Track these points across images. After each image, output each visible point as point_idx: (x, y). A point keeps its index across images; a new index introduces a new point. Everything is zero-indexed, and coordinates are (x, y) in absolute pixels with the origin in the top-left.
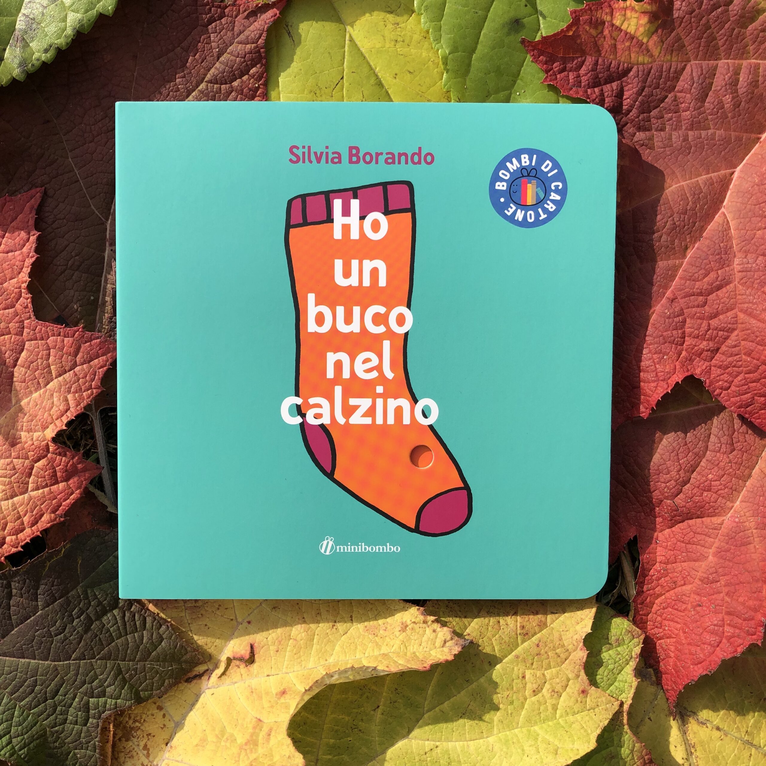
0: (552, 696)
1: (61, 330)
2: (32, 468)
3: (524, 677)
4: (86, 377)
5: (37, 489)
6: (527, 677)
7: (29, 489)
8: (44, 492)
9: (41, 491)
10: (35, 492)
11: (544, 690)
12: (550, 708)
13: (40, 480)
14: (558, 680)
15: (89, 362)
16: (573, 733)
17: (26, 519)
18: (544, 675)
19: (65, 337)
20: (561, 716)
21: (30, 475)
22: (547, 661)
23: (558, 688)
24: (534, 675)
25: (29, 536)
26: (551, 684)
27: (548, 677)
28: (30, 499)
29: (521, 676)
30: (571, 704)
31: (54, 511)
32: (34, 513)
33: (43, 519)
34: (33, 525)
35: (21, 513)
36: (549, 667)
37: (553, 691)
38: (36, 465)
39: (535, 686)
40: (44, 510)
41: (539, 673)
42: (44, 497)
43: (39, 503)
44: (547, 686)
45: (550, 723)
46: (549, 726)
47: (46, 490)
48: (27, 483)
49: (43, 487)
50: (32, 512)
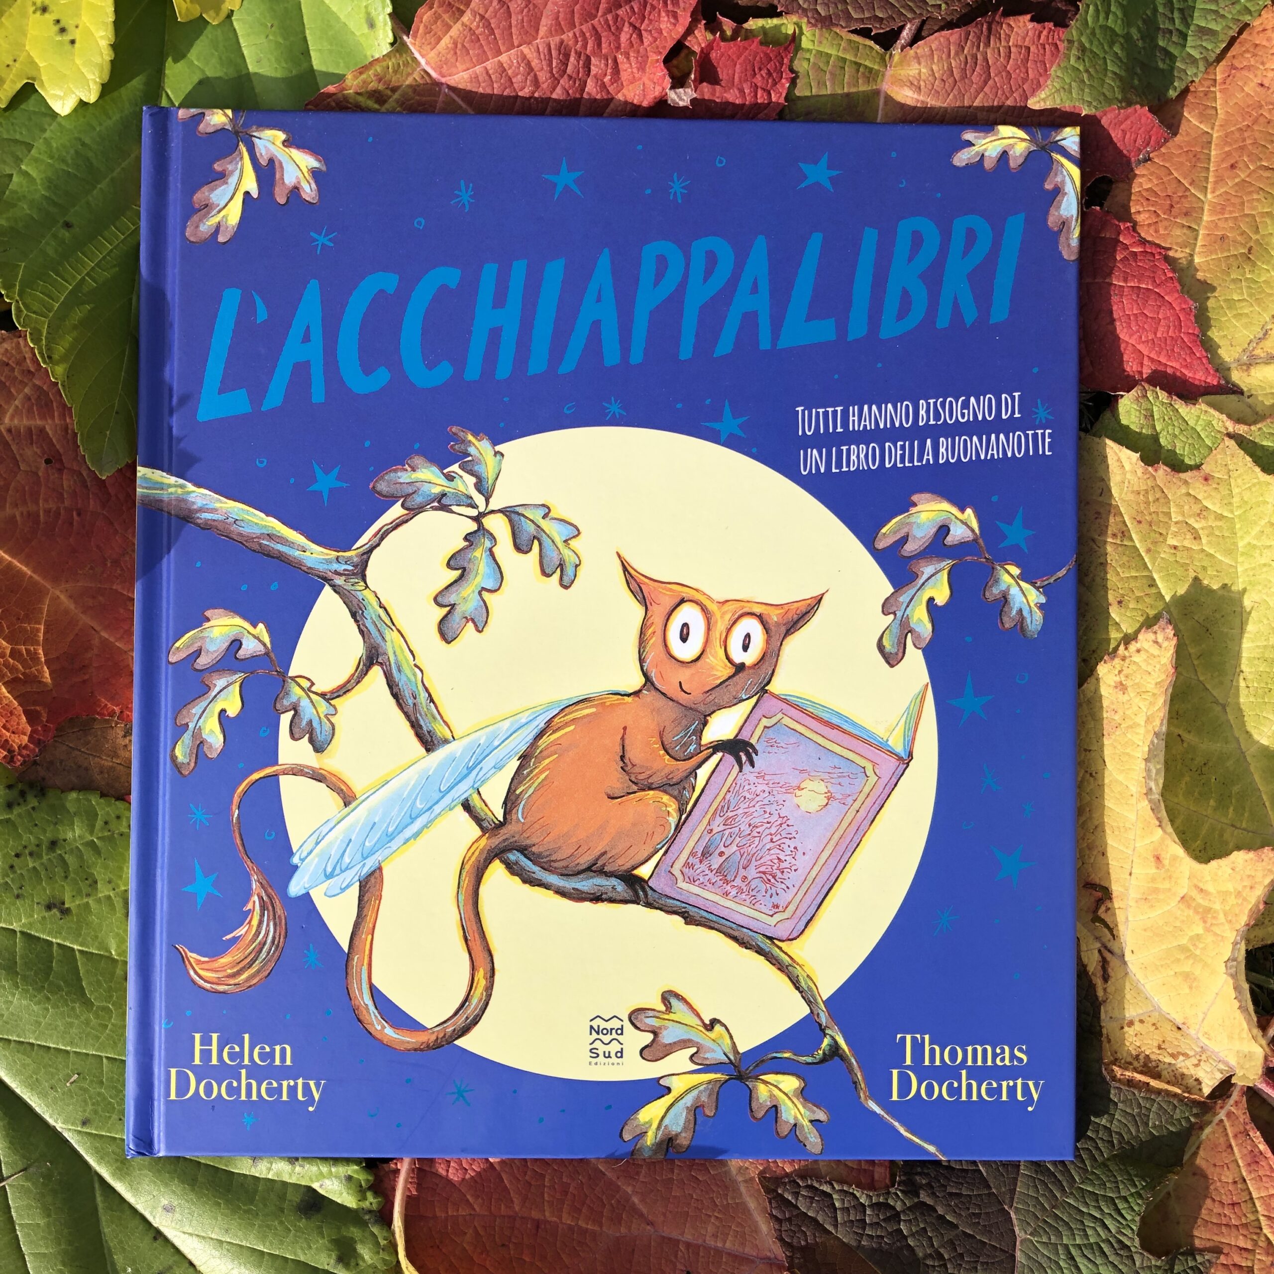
0: (1205, 518)
11: (1196, 526)
12: (1219, 523)
16: (1254, 500)
20: (1232, 512)
23: (1196, 508)
30: (1219, 496)
37: (1199, 515)
39: (1189, 536)
44: (1191, 521)
45: (1238, 526)
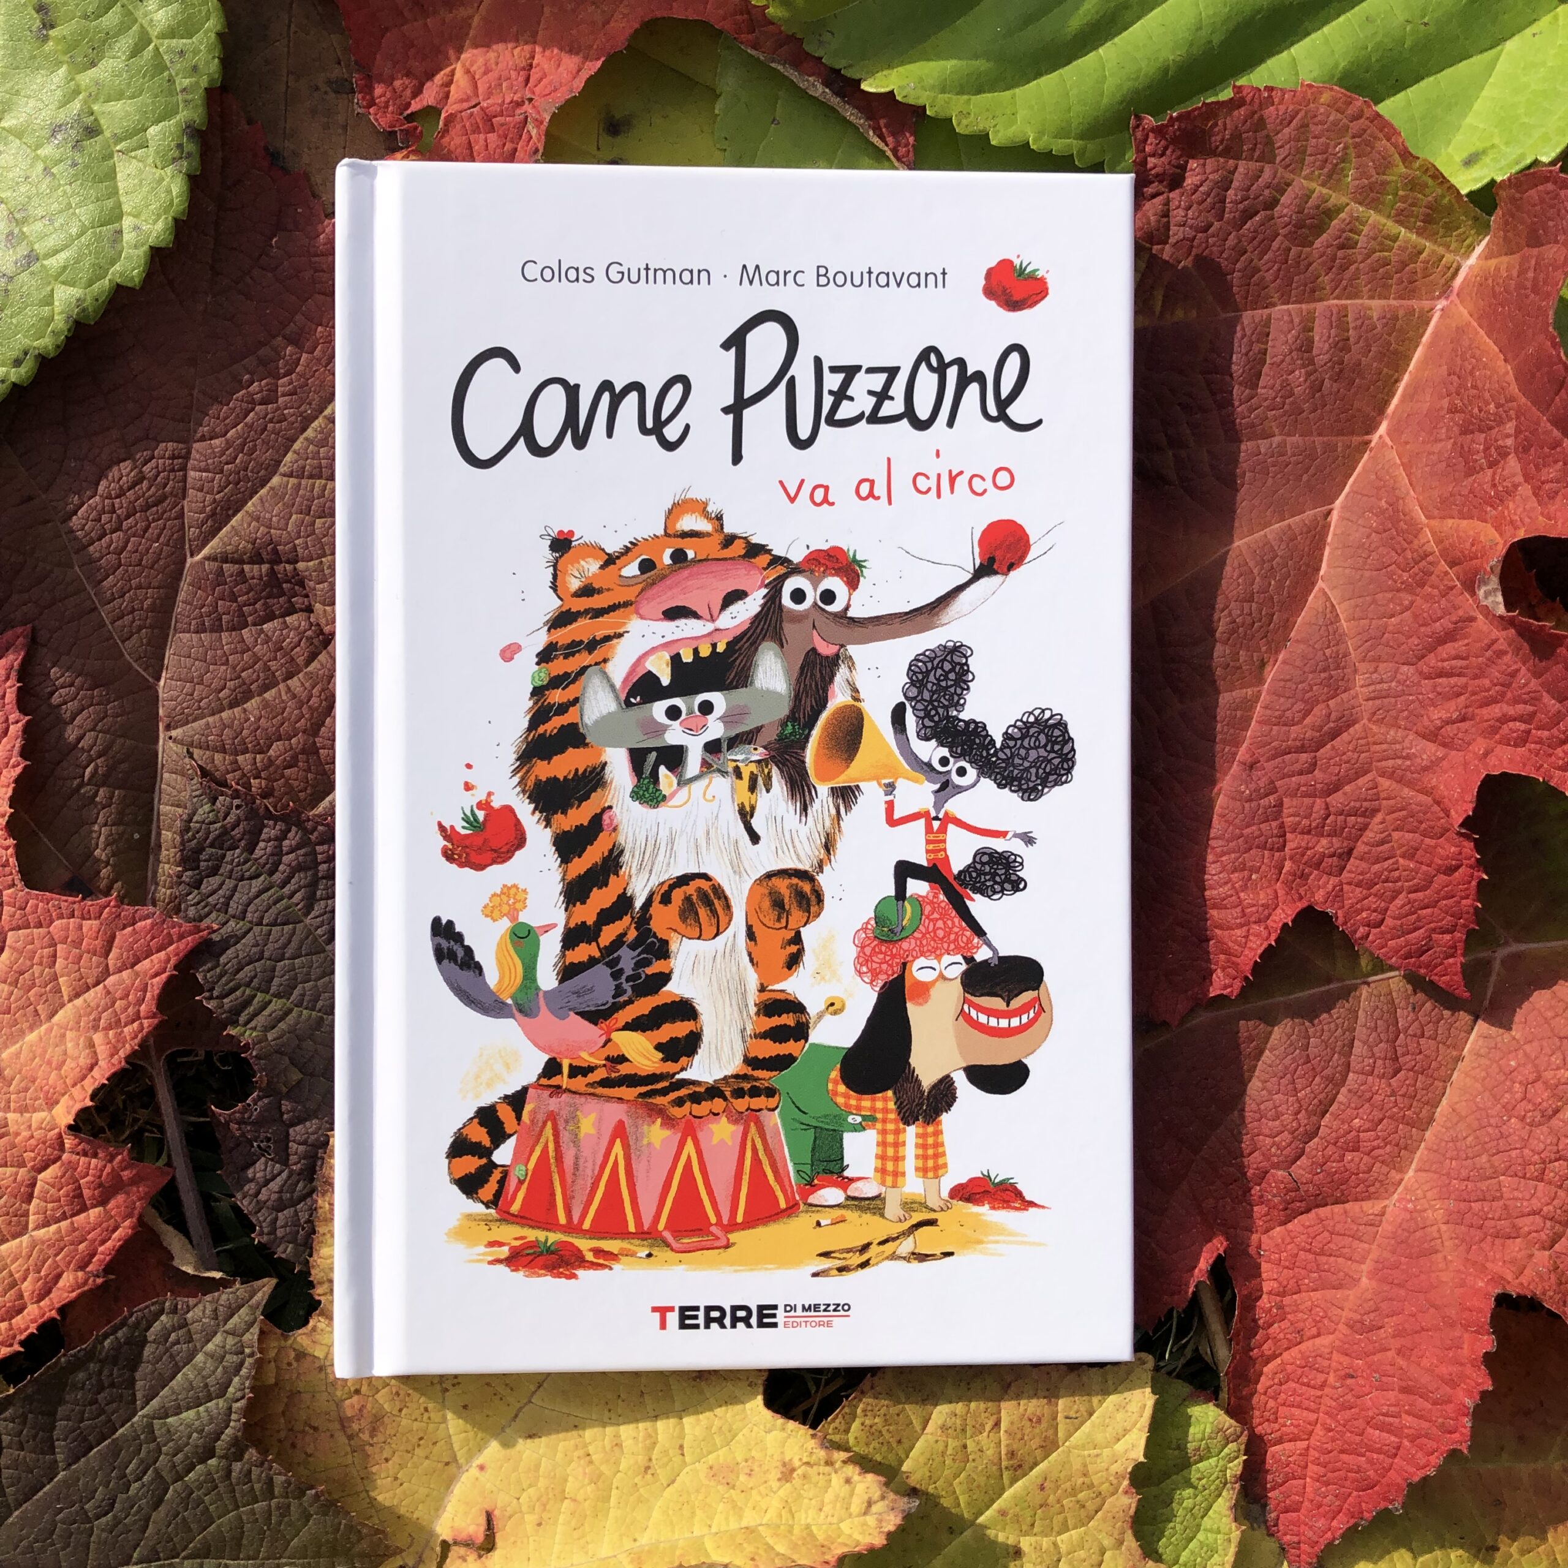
1: (76, 906)
2: (33, 1185)
3: (1018, 1552)
4: (127, 995)
5: (46, 1224)
6: (1024, 1551)
7: (31, 1226)
8: (59, 1230)
9: (53, 1228)
10: (43, 1231)
13: (50, 1206)
14: (1082, 1553)
15: (133, 965)
17: (27, 1286)
18: (1055, 1544)
19: (83, 918)
21: (29, 1198)
22: (1061, 1517)
24: (1038, 1548)
25: (33, 1321)
26: (1070, 1562)
27: (1064, 1548)
28: (33, 1245)
29: (1011, 1549)
31: (82, 1266)
32: (43, 1273)
33: (61, 1283)
34: (41, 1298)
35: (17, 1276)
36: (1065, 1528)
38: (40, 1177)
40: (62, 1264)
41: (1045, 1542)
42: (61, 1239)
43: (51, 1252)
47: (64, 1224)
48: (26, 1214)
49: (58, 1221)
50: (39, 1272)
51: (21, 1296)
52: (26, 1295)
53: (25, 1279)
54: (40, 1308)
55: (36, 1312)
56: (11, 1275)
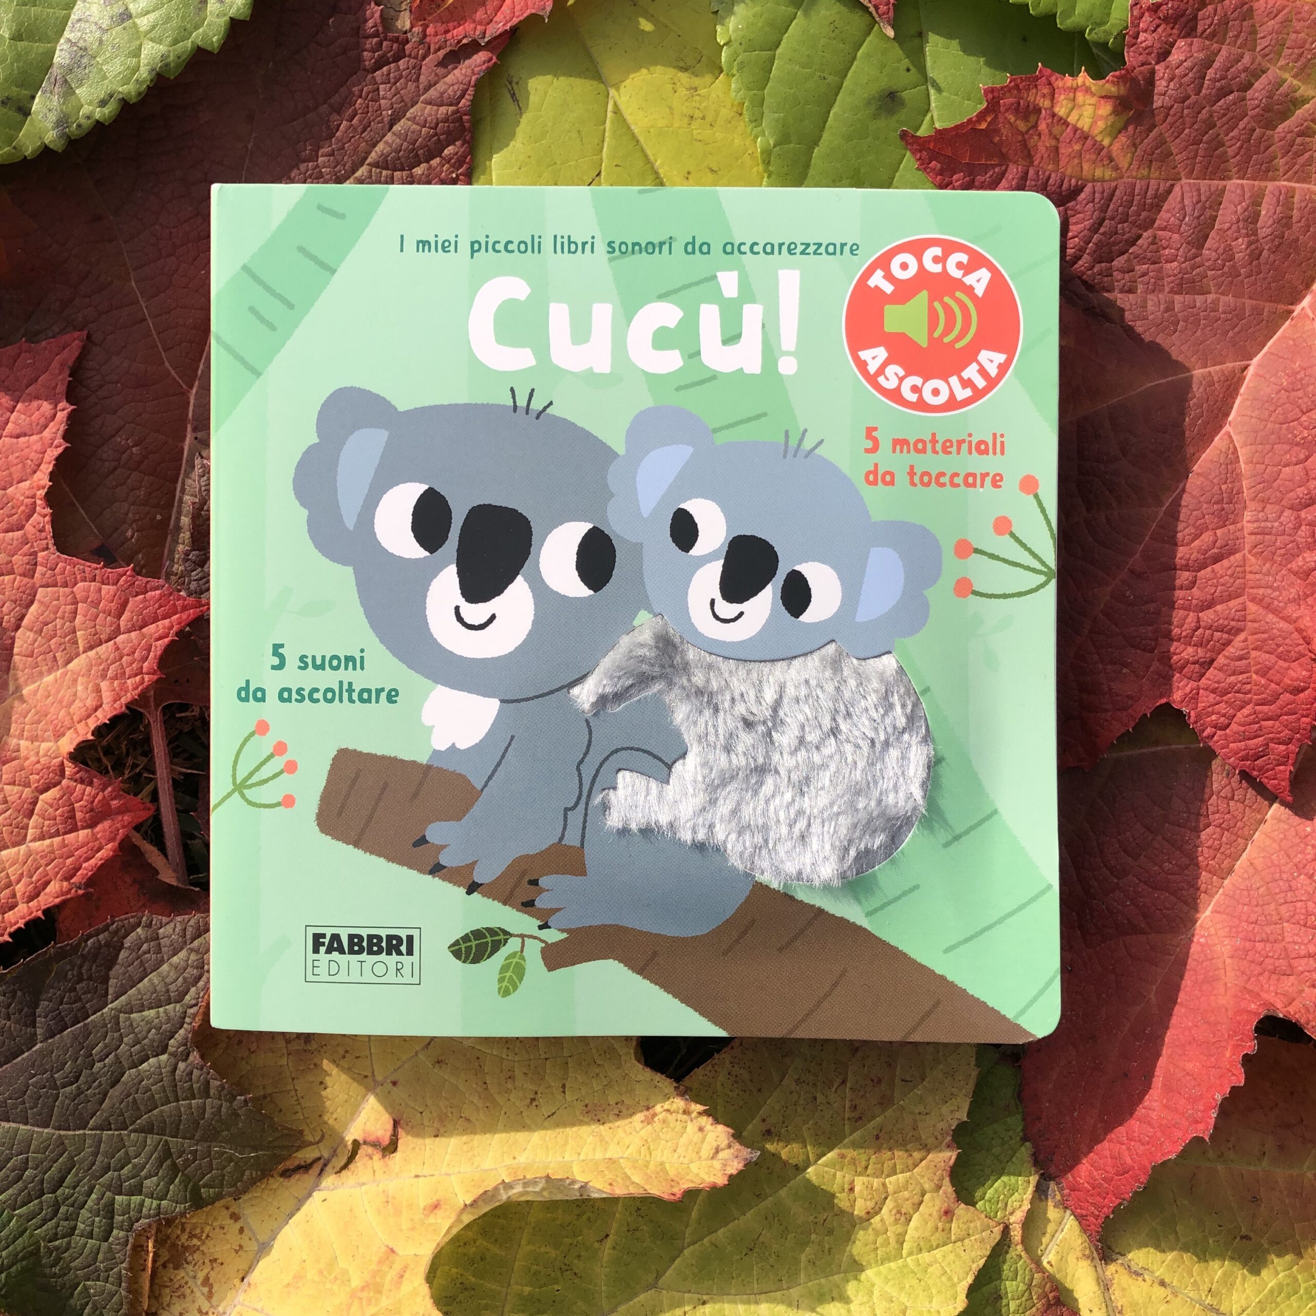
0: (897, 1221)
1: (97, 572)
2: (35, 803)
3: (852, 1190)
4: (134, 653)
5: (42, 837)
6: (857, 1189)
7: (29, 838)
8: (52, 845)
9: (47, 842)
10: (38, 843)
11: (885, 1210)
12: (892, 1240)
13: (47, 823)
14: (906, 1194)
15: (141, 628)
16: (930, 1282)
17: (20, 888)
18: (884, 1185)
19: (103, 583)
20: (910, 1254)
21: (30, 814)
22: (891, 1163)
23: (907, 1207)
24: (869, 1187)
25: (23, 918)
26: (896, 1201)
27: (891, 1189)
28: (29, 854)
29: (847, 1187)
30: (927, 1234)
31: (68, 878)
32: (34, 878)
33: (48, 890)
34: (31, 899)
35: (12, 878)
36: (893, 1172)
37: (899, 1212)
38: (42, 797)
39: (870, 1204)
40: (51, 874)
41: (876, 1182)
42: (52, 852)
43: (43, 862)
44: (889, 1204)
45: (893, 1265)
46: (890, 1270)
47: (57, 840)
48: (26, 827)
49: (52, 836)
50: (31, 877)
51: (14, 895)
52: (18, 895)
53: (19, 881)
54: (29, 908)
55: (26, 910)
56: (8, 876)
